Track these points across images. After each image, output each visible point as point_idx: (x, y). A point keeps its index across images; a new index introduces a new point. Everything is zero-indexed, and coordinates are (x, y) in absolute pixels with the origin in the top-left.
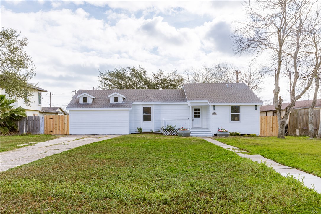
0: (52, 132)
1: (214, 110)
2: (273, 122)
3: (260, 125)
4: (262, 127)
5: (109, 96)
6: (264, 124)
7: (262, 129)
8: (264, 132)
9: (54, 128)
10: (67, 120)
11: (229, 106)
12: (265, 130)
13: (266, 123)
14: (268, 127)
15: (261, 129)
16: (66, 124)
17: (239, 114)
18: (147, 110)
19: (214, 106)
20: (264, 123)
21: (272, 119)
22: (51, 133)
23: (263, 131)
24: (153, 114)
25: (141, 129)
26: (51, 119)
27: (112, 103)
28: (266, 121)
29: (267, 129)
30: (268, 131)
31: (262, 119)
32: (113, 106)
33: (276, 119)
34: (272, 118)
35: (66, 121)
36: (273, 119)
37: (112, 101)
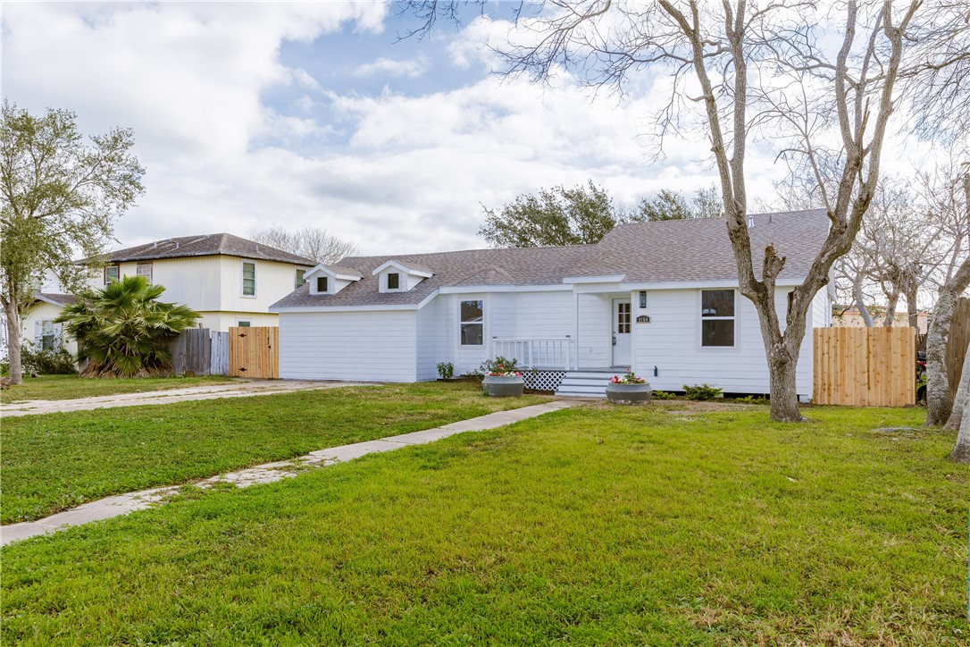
0: (243, 370)
1: (643, 306)
2: (869, 352)
3: (816, 361)
4: (826, 370)
5: (374, 273)
6: (833, 359)
7: (826, 376)
8: (832, 387)
9: (247, 361)
10: (275, 340)
11: (694, 293)
12: (836, 380)
13: (842, 353)
14: (849, 372)
15: (820, 375)
16: (272, 350)
17: (733, 321)
18: (471, 310)
19: (643, 293)
20: (832, 354)
21: (868, 339)
22: (242, 373)
23: (830, 385)
24: (488, 322)
25: (451, 369)
26: (242, 335)
27: (383, 292)
28: (842, 348)
29: (844, 376)
30: (849, 387)
31: (826, 339)
32: (385, 298)
33: (884, 338)
34: (869, 335)
35: (272, 342)
36: (871, 338)
37: (383, 287)
